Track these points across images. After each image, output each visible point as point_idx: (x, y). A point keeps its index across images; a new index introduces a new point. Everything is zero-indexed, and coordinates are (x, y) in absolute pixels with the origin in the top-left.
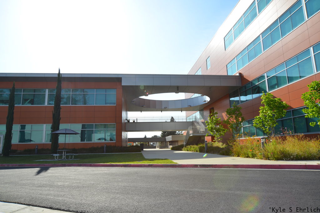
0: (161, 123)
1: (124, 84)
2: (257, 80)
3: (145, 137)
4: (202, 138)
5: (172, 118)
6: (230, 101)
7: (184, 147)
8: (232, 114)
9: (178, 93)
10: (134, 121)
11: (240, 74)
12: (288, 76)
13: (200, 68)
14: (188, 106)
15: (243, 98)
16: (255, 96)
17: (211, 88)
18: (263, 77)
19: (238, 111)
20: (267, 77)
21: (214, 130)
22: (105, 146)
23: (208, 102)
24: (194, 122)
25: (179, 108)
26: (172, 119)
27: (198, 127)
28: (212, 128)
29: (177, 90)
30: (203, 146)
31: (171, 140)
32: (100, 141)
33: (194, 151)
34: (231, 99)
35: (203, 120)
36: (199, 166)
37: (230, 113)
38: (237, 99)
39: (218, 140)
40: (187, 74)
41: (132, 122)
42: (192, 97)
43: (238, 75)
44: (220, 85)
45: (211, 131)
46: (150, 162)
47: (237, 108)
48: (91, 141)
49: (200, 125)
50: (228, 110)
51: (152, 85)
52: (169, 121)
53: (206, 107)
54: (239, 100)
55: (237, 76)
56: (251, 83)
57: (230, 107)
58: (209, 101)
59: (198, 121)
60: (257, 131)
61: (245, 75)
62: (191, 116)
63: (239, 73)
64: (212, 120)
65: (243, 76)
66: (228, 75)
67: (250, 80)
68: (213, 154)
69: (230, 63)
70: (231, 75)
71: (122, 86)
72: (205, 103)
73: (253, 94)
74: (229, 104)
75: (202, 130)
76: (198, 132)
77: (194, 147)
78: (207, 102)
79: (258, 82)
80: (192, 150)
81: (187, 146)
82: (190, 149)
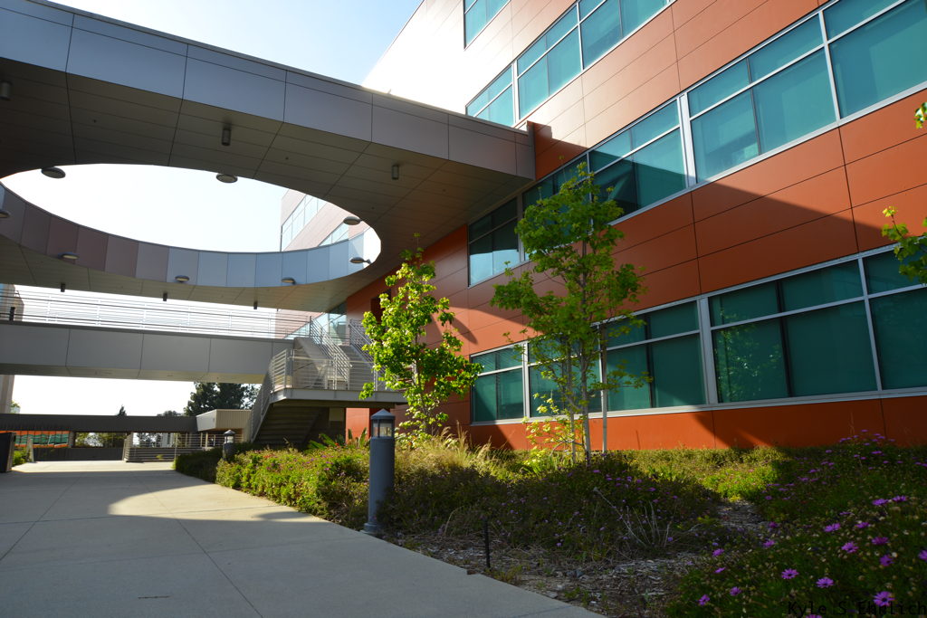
11: (533, 127)
14: (284, 280)
24: (303, 343)
25: (244, 289)
27: (319, 361)
56: (594, 155)
63: (528, 124)
75: (335, 377)
76: (318, 385)
79: (629, 147)
80: (263, 487)
81: (241, 456)
82: (249, 477)
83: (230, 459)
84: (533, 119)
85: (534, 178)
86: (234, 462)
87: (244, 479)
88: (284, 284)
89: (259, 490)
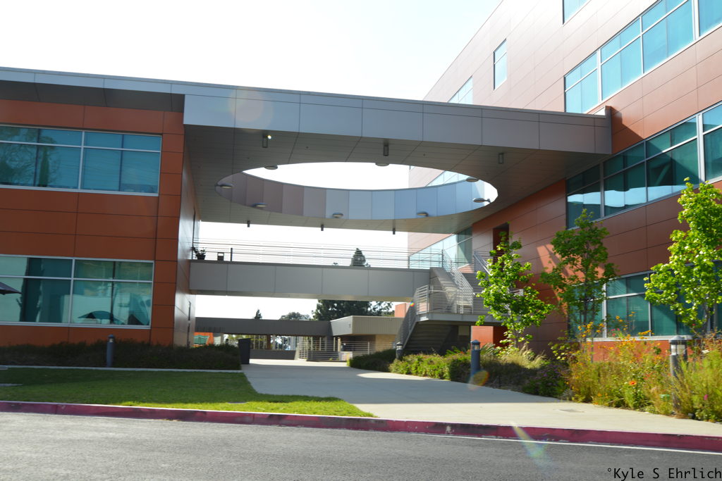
0: (320, 269)
1: (190, 118)
2: (668, 136)
3: (258, 316)
4: (461, 332)
5: (359, 253)
6: (567, 203)
7: (396, 361)
8: (573, 252)
9: (388, 164)
10: (223, 257)
11: (611, 111)
13: (471, 81)
14: (418, 214)
15: (614, 198)
16: (658, 192)
17: (502, 153)
18: (688, 127)
19: (594, 243)
20: (705, 127)
21: (507, 306)
22: (111, 341)
23: (492, 205)
24: (437, 273)
25: (387, 220)
26: (359, 259)
27: (449, 290)
28: (498, 298)
29: (384, 152)
30: (465, 360)
31: (349, 331)
32: (91, 324)
33: (432, 376)
34: (574, 199)
35: (467, 268)
36: (448, 429)
37: (566, 248)
38: (591, 198)
39: (517, 340)
40: (421, 99)
41: (215, 259)
42: (435, 183)
43: (602, 113)
44: (538, 148)
45: (497, 308)
46: (275, 405)
47: (593, 231)
48: (60, 321)
49: (457, 286)
50: (559, 236)
51: (294, 129)
52: (348, 263)
53: (483, 220)
54: (598, 202)
55: (600, 118)
56: (647, 144)
57: (567, 229)
58: (492, 200)
59: (448, 270)
60: (655, 318)
61: (628, 115)
62: (427, 250)
63: (606, 107)
64: (501, 270)
65: (620, 120)
66: (567, 111)
67: (644, 134)
68: (500, 387)
69: (578, 70)
70: (579, 111)
71: (185, 125)
72: (479, 205)
73: (649, 185)
74: (564, 217)
75: (462, 303)
76: (449, 310)
77: (431, 361)
78: (486, 203)
79: (669, 143)
80: (426, 372)
81: (406, 358)
82: (416, 368)
83: (401, 359)
84: (610, 104)
85: (611, 153)
86: (404, 360)
87: (413, 369)
88: (419, 217)
89: (424, 373)
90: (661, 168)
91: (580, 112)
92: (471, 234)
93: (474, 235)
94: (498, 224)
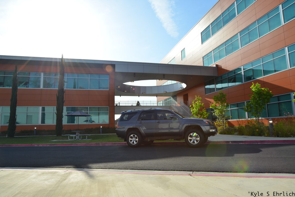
1: (116, 70)
5: (138, 102)
6: (205, 88)
8: (218, 100)
11: (217, 65)
12: (264, 69)
13: (174, 58)
15: (219, 86)
17: (192, 76)
18: (239, 69)
20: (244, 69)
22: (101, 127)
23: (184, 89)
26: (138, 103)
34: (207, 87)
37: (215, 99)
38: (212, 86)
42: (164, 85)
43: (215, 66)
44: (200, 75)
51: (142, 72)
53: (180, 93)
54: (214, 87)
56: (228, 73)
57: (205, 94)
61: (224, 66)
65: (221, 67)
66: (204, 66)
71: (116, 72)
73: (229, 83)
74: (205, 91)
78: (182, 89)
84: (216, 64)
85: (217, 76)
90: (232, 79)
91: (208, 66)
92: (176, 97)
93: (177, 97)
94: (185, 94)
